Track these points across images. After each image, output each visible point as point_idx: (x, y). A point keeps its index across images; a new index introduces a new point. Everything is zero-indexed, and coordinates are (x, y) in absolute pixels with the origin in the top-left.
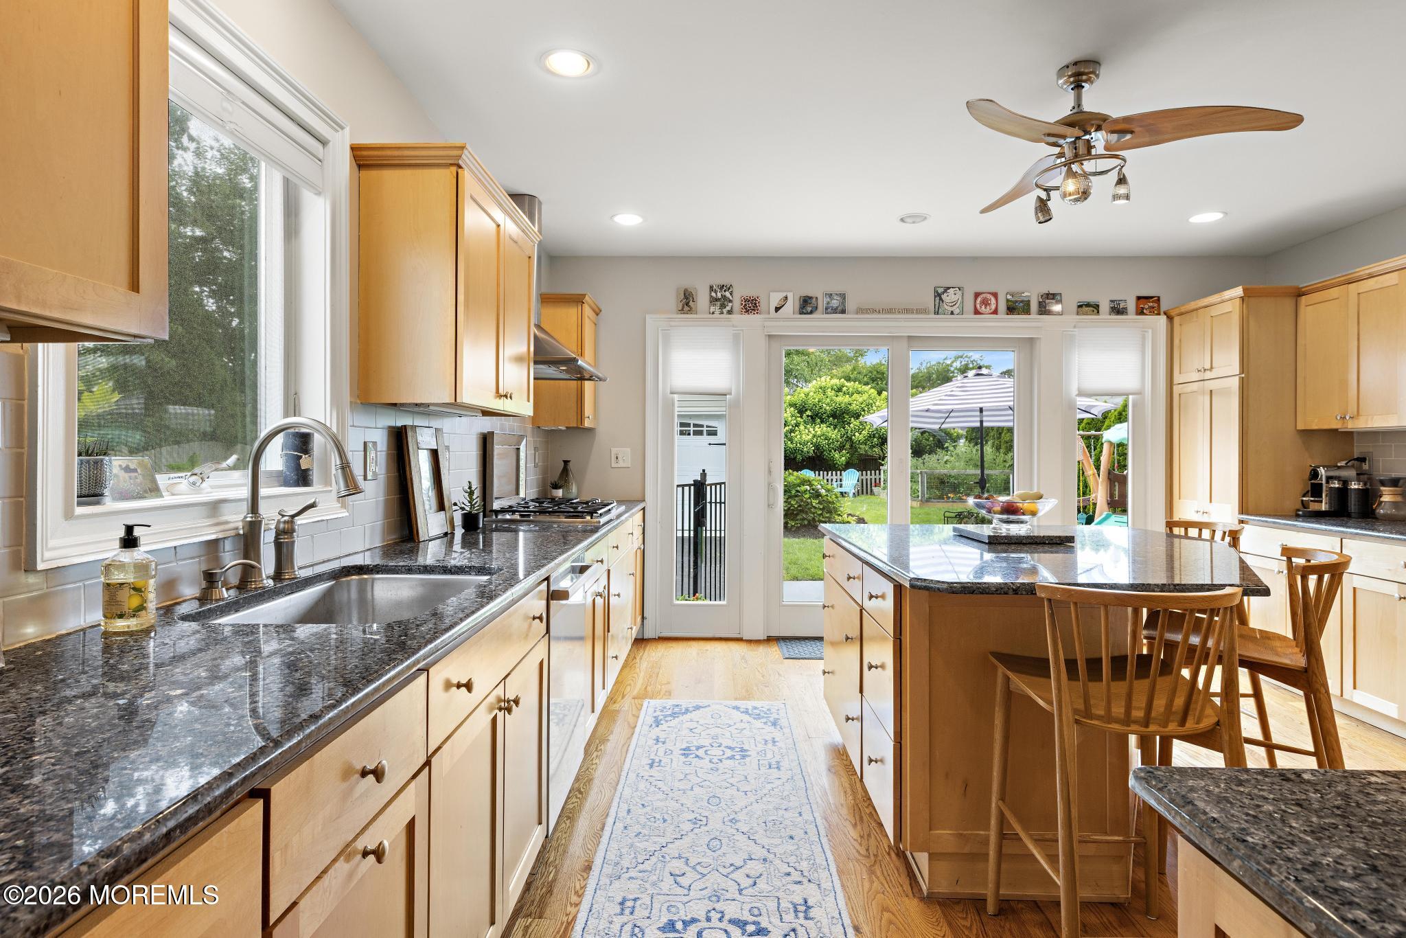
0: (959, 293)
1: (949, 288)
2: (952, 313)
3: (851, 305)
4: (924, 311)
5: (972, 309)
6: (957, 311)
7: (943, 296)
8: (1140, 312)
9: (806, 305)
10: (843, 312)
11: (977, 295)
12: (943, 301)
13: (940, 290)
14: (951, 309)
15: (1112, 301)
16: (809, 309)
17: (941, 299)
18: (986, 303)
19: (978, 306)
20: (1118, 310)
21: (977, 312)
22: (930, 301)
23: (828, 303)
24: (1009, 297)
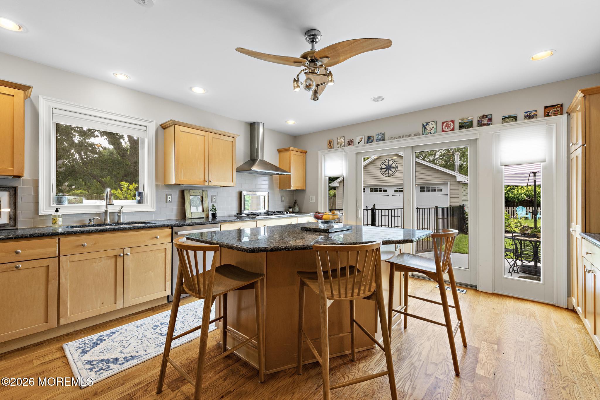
0: (434, 124)
1: (429, 122)
2: (431, 133)
3: (387, 137)
4: (418, 134)
5: (441, 130)
6: (433, 132)
7: (426, 127)
8: (547, 115)
9: (370, 140)
10: (383, 140)
11: (443, 123)
12: (426, 129)
13: (425, 124)
14: (430, 132)
15: (526, 112)
16: (370, 141)
17: (425, 128)
18: (448, 126)
19: (444, 128)
20: (529, 116)
21: (443, 131)
22: (420, 130)
23: (377, 138)
24: (460, 121)
